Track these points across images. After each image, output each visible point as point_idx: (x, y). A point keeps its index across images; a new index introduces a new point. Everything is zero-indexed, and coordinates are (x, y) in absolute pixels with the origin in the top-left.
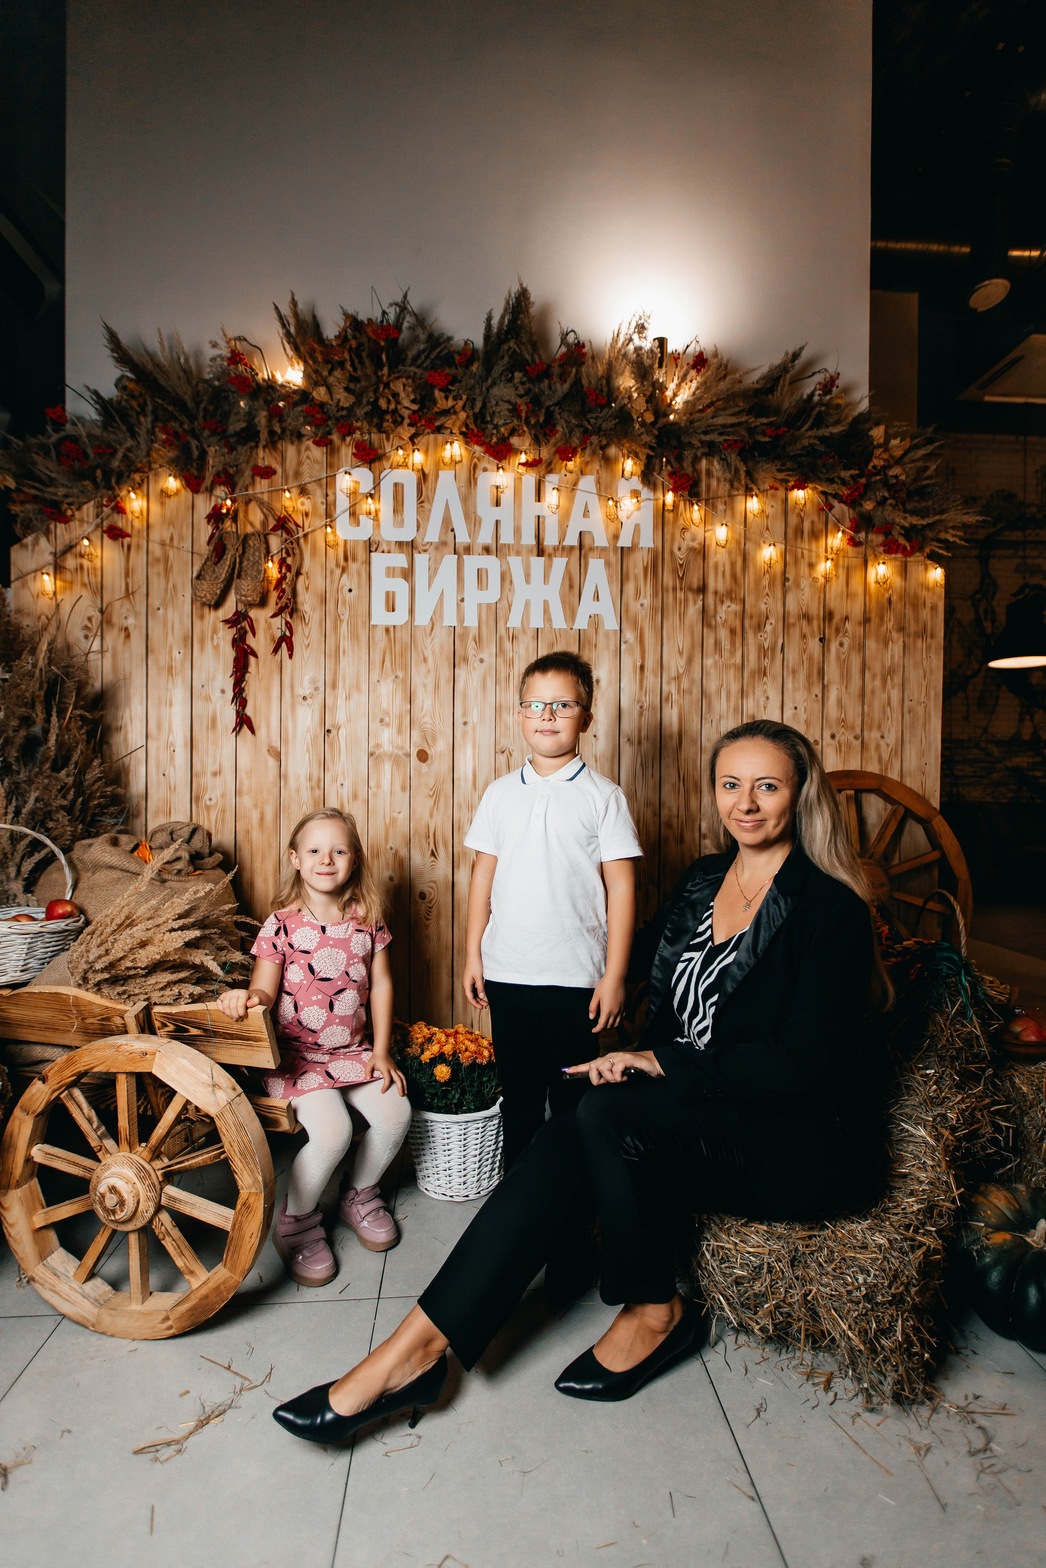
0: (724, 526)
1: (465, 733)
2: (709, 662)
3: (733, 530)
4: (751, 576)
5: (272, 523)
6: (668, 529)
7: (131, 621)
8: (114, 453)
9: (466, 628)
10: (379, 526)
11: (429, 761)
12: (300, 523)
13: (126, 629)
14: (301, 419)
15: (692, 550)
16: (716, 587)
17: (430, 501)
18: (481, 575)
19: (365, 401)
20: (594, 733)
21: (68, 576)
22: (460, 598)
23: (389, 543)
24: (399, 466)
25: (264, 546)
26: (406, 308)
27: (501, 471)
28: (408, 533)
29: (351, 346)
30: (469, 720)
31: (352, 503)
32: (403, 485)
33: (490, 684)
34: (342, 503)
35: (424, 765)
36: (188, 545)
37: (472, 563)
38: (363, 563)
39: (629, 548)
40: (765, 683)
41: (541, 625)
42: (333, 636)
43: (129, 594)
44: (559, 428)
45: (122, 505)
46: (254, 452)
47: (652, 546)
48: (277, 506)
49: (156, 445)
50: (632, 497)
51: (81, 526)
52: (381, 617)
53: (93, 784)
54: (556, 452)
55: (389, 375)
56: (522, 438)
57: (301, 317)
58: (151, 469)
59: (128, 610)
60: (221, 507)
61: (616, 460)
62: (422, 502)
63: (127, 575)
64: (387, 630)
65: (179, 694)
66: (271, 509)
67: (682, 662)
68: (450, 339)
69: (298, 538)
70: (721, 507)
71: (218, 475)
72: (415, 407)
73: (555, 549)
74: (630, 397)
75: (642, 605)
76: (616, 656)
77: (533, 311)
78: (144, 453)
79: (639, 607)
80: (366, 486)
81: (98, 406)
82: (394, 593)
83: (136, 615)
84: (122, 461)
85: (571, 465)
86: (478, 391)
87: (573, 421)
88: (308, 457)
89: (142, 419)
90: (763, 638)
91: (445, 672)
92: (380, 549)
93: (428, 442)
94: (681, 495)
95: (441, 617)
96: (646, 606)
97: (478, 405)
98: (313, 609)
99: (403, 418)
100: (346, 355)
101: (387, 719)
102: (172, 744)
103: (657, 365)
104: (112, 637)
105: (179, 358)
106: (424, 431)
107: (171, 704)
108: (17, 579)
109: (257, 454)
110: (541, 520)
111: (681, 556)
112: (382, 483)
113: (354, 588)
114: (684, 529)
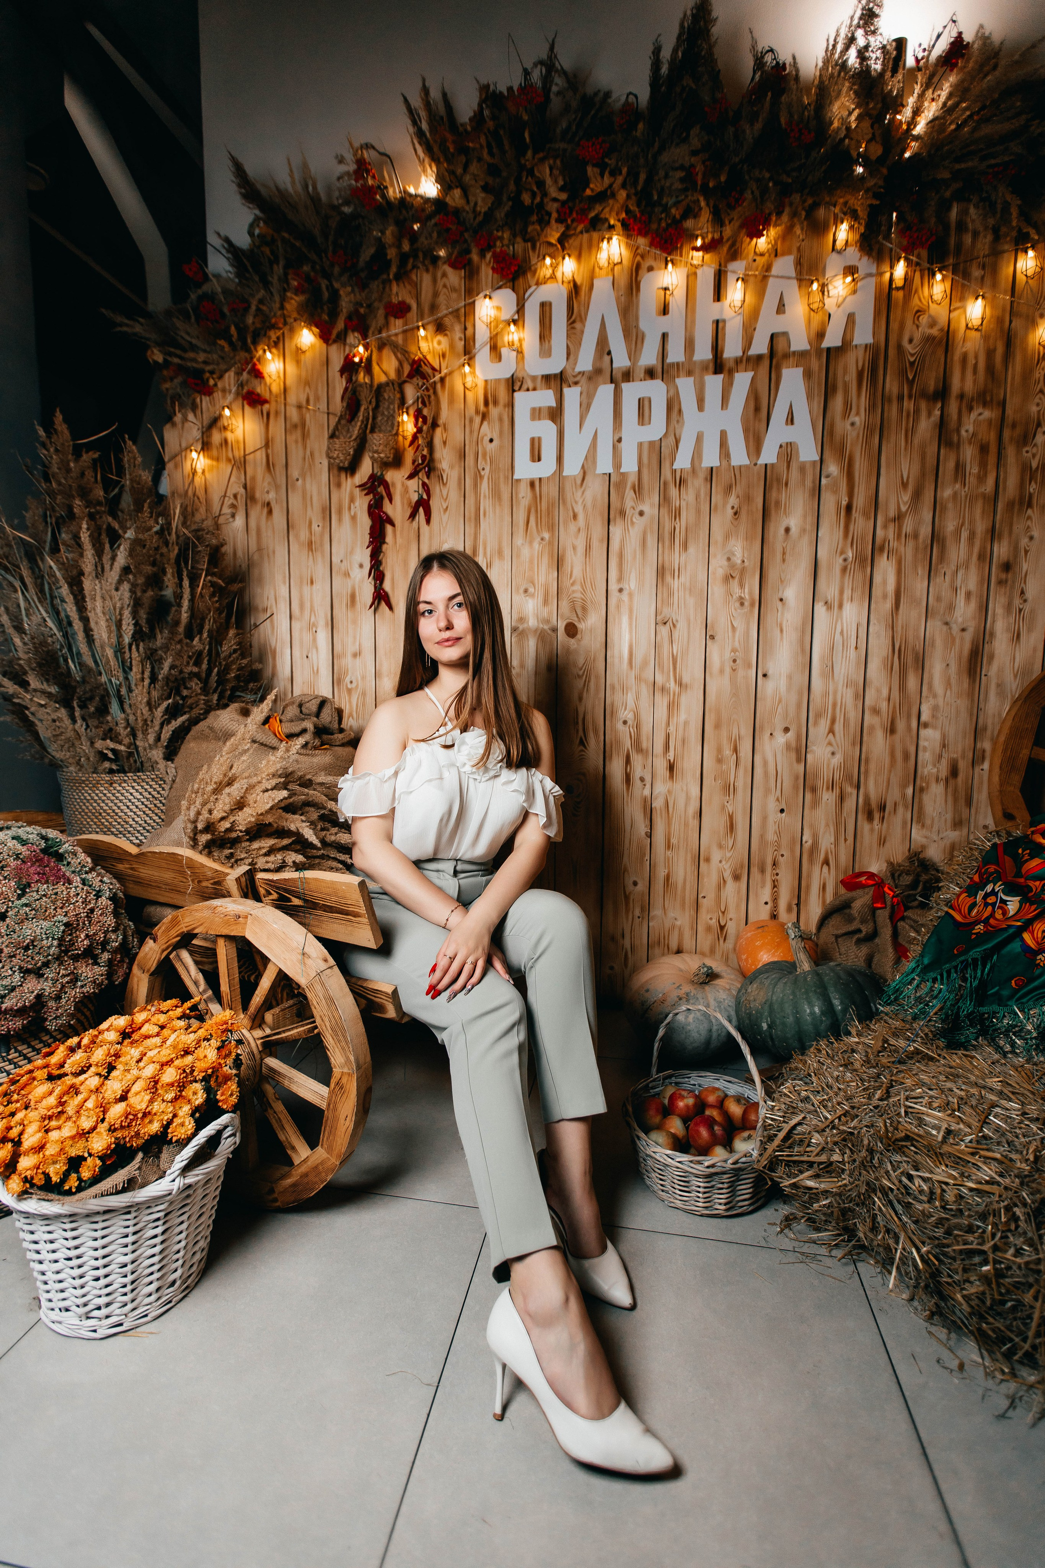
0: (980, 300)
1: (620, 601)
2: (947, 493)
3: (991, 302)
4: (1017, 366)
5: (407, 369)
6: (896, 315)
7: (272, 496)
8: (249, 307)
9: (623, 474)
10: (523, 358)
11: (579, 636)
12: (437, 367)
13: (268, 504)
14: (435, 235)
15: (929, 340)
16: (962, 388)
17: (583, 319)
18: (643, 407)
19: (505, 199)
20: (780, 596)
21: (215, 452)
22: (616, 438)
23: (534, 378)
24: (546, 280)
25: (398, 396)
26: (554, 65)
28: (555, 364)
29: (489, 130)
30: (625, 586)
31: (494, 334)
32: (550, 304)
33: (652, 541)
34: (482, 334)
35: (572, 641)
36: (323, 406)
37: (632, 391)
38: (505, 406)
39: (838, 349)
40: (1029, 518)
41: (715, 463)
42: (473, 495)
43: (269, 466)
44: (748, 195)
45: (259, 367)
46: (387, 289)
47: (870, 340)
48: (413, 349)
49: (289, 294)
50: (845, 275)
51: (224, 397)
52: (525, 470)
53: (230, 655)
54: (742, 226)
55: (533, 158)
56: (699, 217)
57: (434, 107)
58: (285, 323)
59: (269, 483)
60: (354, 356)
62: (574, 322)
63: (267, 445)
64: (532, 484)
65: (321, 571)
66: (405, 352)
67: (906, 497)
68: (608, 94)
69: (435, 383)
70: (976, 273)
71: (349, 318)
72: (563, 196)
73: (738, 361)
74: (848, 129)
75: (853, 424)
76: (813, 495)
77: (715, 30)
78: (278, 305)
79: (849, 427)
80: (509, 311)
81: (230, 255)
82: (539, 439)
83: (277, 487)
84: (255, 317)
85: (762, 243)
86: (642, 161)
87: (767, 175)
88: (445, 286)
89: (275, 267)
90: (1030, 455)
91: (598, 531)
92: (525, 387)
93: (581, 243)
94: (917, 264)
95: (594, 462)
96: (858, 423)
97: (643, 177)
98: (452, 467)
99: (549, 214)
100: (483, 140)
101: (531, 590)
102: (314, 625)
103: (888, 74)
104: (256, 512)
105: (307, 186)
106: (575, 229)
107: (312, 583)
108: (170, 460)
109: (391, 290)
110: (720, 325)
111: (913, 352)
112: (526, 305)
113: (495, 438)
114: (918, 311)
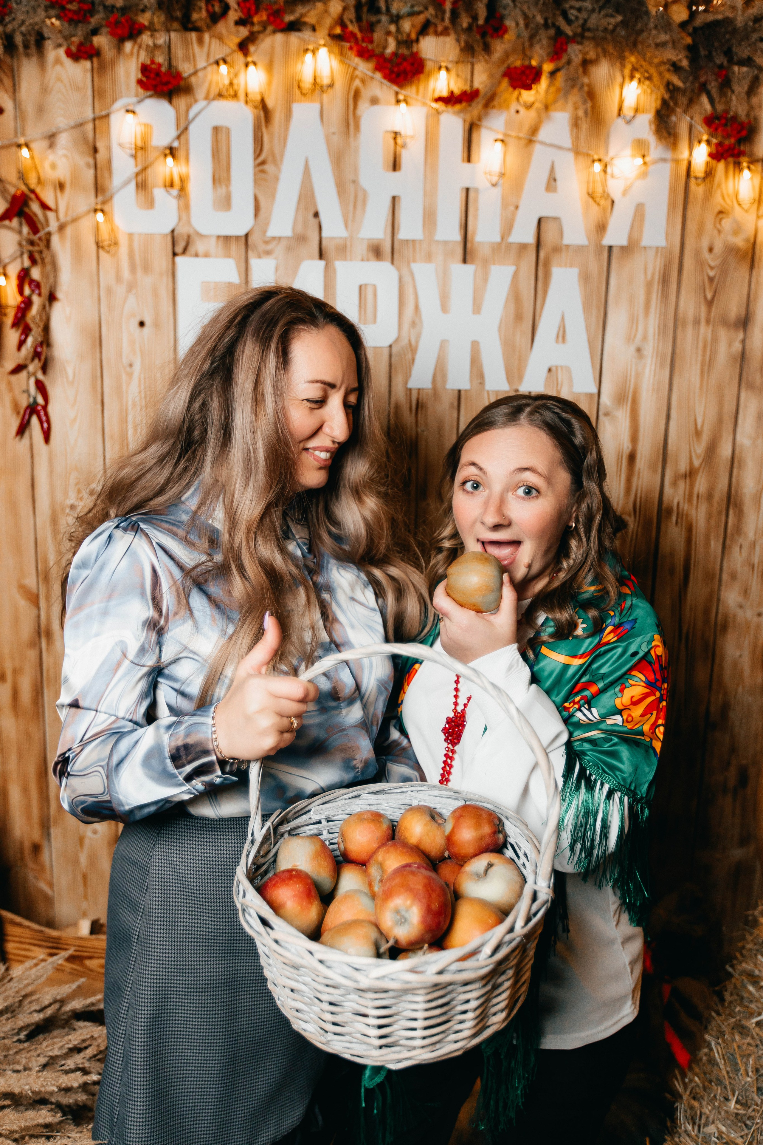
6: (693, 211)
10: (187, 207)
12: (50, 202)
15: (732, 251)
17: (277, 163)
18: (366, 298)
23: (206, 238)
24: (220, 95)
27: (403, 105)
28: (237, 222)
31: (139, 168)
32: (228, 130)
34: (123, 167)
37: (350, 275)
38: (162, 277)
39: (623, 248)
41: (464, 383)
42: (115, 402)
44: (510, 28)
47: (663, 244)
48: (9, 175)
50: (633, 156)
54: (504, 73)
56: (441, 39)
61: (610, 81)
62: (263, 163)
67: (700, 449)
69: (49, 231)
73: (494, 249)
75: (639, 350)
79: (634, 352)
80: (163, 134)
85: (528, 96)
87: (539, 19)
88: (59, 79)
92: (191, 250)
93: (273, 47)
96: (645, 350)
98: (80, 359)
99: (226, 5)
106: (264, 31)
110: (471, 195)
111: (712, 264)
112: (191, 128)
113: (148, 322)
114: (721, 212)
